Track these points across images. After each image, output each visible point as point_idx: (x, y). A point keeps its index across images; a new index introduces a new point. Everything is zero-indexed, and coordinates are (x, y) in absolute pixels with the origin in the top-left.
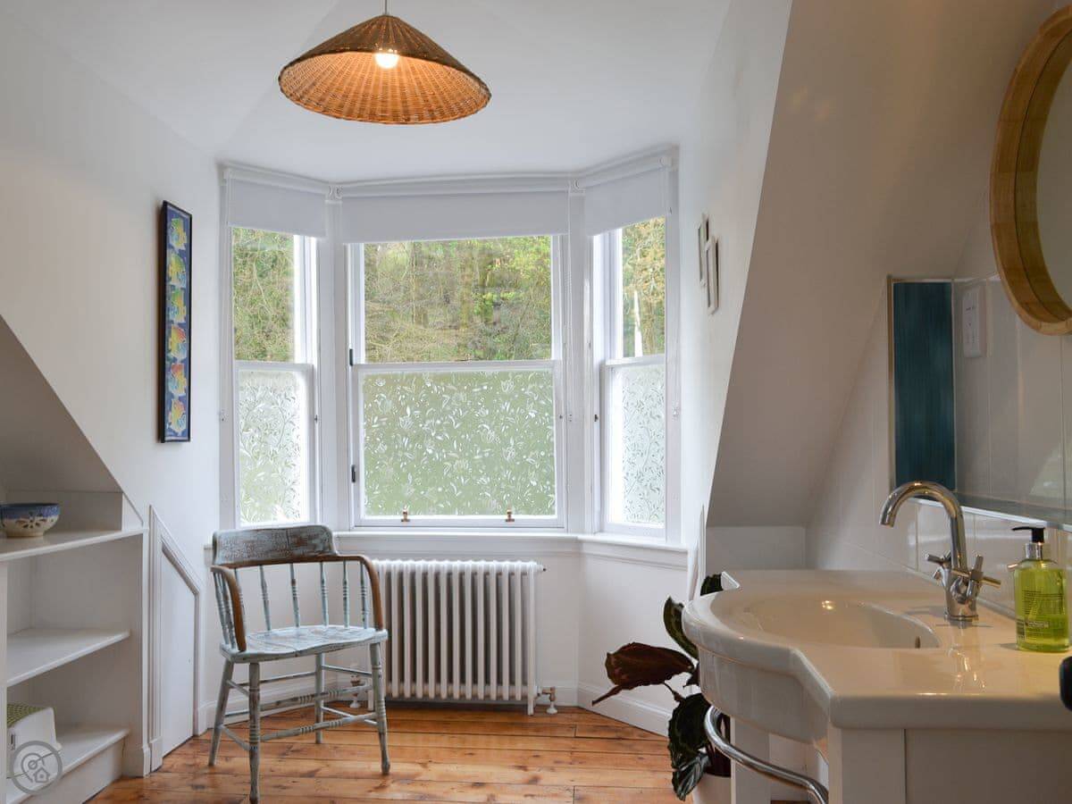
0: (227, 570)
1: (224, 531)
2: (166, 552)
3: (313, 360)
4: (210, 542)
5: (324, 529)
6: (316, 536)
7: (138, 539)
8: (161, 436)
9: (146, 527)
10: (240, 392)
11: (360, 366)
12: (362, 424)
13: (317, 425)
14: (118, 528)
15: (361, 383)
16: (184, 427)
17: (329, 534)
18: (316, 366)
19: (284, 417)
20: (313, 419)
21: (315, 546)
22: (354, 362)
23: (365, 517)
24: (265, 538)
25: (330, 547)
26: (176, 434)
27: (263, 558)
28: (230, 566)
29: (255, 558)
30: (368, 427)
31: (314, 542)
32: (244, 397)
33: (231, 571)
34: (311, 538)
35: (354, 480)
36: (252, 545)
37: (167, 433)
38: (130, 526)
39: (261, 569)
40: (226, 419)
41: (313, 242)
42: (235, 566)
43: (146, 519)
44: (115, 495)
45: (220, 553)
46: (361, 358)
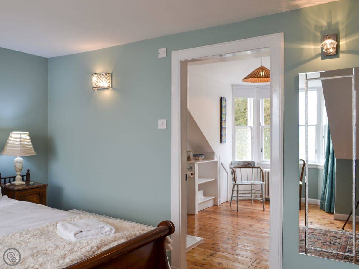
0: (233, 168)
1: (233, 161)
2: (222, 164)
3: (252, 125)
4: (230, 163)
5: (253, 162)
6: (252, 163)
7: (217, 161)
8: (221, 142)
9: (218, 159)
10: (236, 132)
11: (263, 126)
12: (263, 139)
13: (253, 139)
14: (214, 159)
15: (263, 130)
16: (225, 140)
17: (254, 163)
18: (253, 126)
19: (246, 138)
20: (252, 138)
21: (251, 165)
22: (262, 125)
23: (264, 159)
24: (241, 163)
25: (254, 165)
26: (223, 142)
27: (241, 167)
28: (234, 168)
29: (239, 167)
30: (265, 140)
31: (251, 164)
32: (237, 133)
33: (234, 169)
34: (251, 163)
35: (261, 151)
36: (239, 164)
37: (222, 142)
38: (216, 159)
39: (241, 169)
40: (233, 138)
41: (252, 99)
42: (235, 168)
43: (218, 158)
44: (213, 153)
45: (232, 165)
46: (263, 124)
